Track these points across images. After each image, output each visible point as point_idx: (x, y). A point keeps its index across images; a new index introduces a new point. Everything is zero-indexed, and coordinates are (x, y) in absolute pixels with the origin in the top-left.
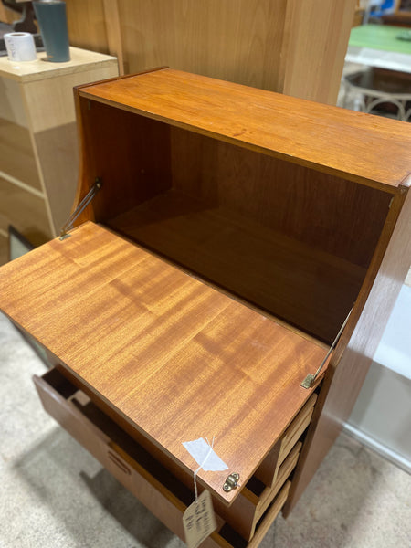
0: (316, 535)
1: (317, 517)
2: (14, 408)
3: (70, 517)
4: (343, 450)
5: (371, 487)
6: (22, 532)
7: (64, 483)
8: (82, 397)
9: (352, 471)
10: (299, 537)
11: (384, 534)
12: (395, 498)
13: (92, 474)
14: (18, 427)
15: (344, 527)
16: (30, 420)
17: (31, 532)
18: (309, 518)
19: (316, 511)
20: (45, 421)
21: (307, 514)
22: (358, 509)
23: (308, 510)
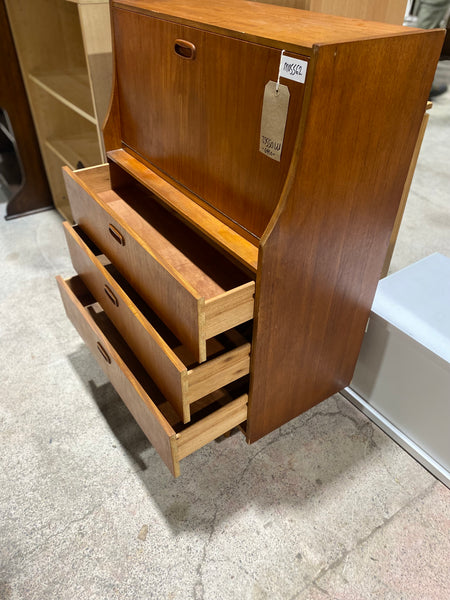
0: (287, 481)
1: (294, 467)
2: (53, 323)
3: (70, 410)
4: (347, 419)
5: (363, 457)
6: (27, 412)
7: (74, 385)
8: (98, 308)
9: (348, 439)
10: (269, 479)
11: (359, 498)
12: (386, 473)
13: (99, 384)
14: (50, 336)
15: (319, 482)
16: (63, 334)
17: (35, 413)
18: (286, 466)
19: (296, 462)
20: (74, 337)
21: (286, 463)
22: (341, 472)
23: (288, 459)
